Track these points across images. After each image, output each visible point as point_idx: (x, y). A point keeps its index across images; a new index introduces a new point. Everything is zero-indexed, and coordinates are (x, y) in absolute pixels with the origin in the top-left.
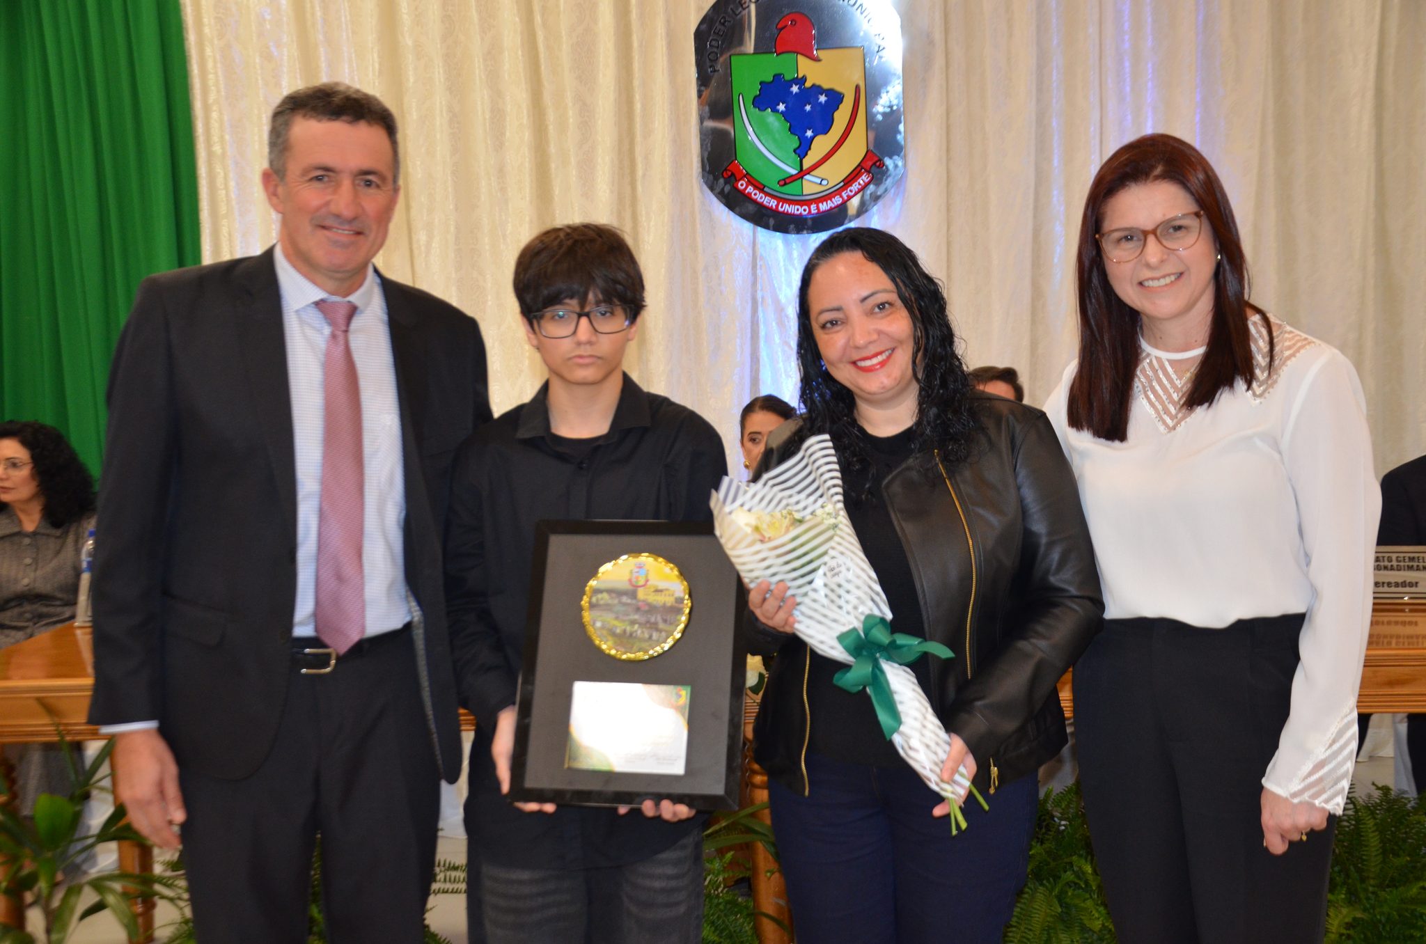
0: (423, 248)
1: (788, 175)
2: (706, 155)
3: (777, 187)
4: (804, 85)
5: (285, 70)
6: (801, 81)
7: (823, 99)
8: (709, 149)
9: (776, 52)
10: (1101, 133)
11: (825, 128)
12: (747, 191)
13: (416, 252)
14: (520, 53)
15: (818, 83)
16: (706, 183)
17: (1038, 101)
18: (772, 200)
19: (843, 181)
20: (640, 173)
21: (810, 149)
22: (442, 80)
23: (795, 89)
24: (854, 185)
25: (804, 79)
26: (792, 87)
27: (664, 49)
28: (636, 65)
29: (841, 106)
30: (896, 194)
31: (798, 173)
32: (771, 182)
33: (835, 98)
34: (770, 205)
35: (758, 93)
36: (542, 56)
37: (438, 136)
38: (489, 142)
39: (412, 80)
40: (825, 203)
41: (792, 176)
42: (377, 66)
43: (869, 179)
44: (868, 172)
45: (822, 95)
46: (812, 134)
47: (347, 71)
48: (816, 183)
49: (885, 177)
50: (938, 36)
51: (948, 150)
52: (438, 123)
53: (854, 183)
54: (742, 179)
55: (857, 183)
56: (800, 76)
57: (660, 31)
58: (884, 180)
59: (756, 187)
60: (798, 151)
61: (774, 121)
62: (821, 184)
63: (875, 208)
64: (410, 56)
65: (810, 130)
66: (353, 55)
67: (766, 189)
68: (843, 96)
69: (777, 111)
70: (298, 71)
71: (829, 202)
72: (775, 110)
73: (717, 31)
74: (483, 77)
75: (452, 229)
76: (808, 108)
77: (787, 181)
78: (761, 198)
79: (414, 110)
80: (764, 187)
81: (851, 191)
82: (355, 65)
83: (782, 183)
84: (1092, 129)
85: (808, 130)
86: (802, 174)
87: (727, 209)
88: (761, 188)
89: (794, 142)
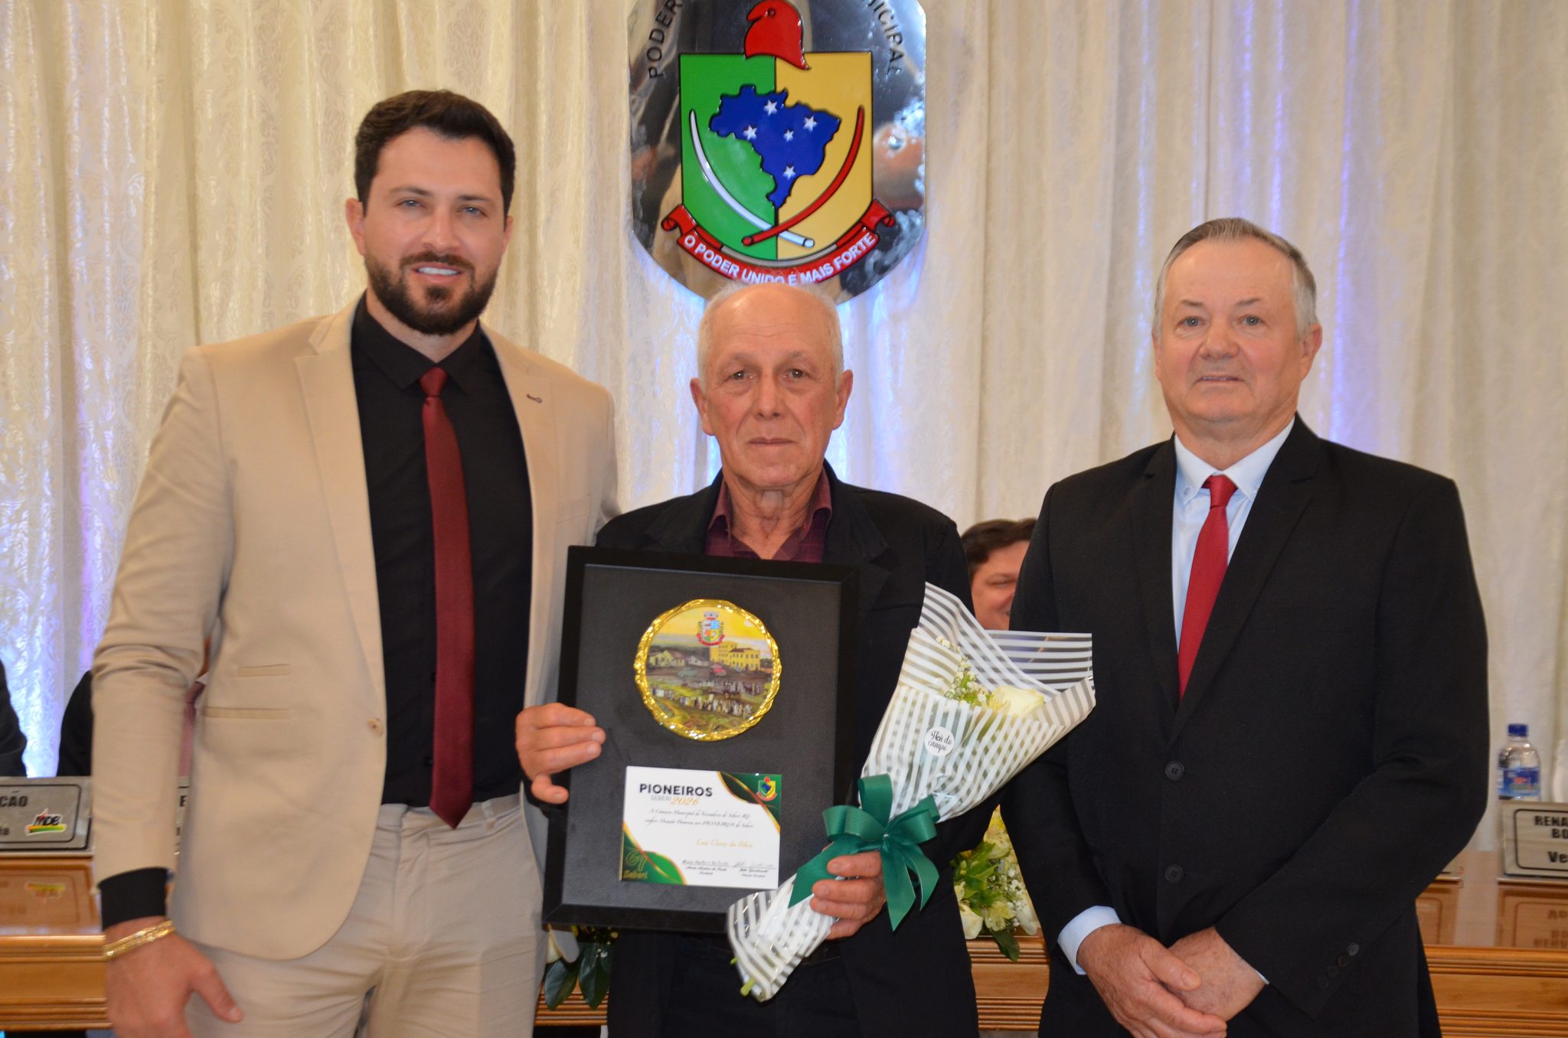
0: (214, 309)
1: (756, 231)
2: (639, 195)
3: (741, 247)
4: (784, 102)
5: (10, 31)
6: (781, 97)
7: (810, 124)
8: (645, 188)
9: (745, 53)
10: (1207, 192)
11: (812, 164)
12: (696, 251)
13: (204, 314)
14: (371, 32)
15: (804, 101)
16: (639, 236)
17: (1119, 140)
18: (733, 265)
19: (835, 243)
20: (542, 216)
21: (789, 194)
22: (253, 63)
23: (771, 108)
24: (851, 249)
25: (784, 94)
26: (766, 104)
27: (584, 40)
28: (543, 62)
29: (836, 136)
30: (912, 266)
31: (773, 228)
32: (732, 239)
33: (829, 124)
34: (730, 272)
35: (718, 109)
36: (404, 39)
37: (245, 146)
38: (321, 159)
39: (207, 60)
40: (808, 273)
41: (762, 232)
42: (154, 36)
43: (874, 240)
44: (873, 232)
45: (809, 118)
46: (794, 173)
47: (107, 39)
48: (796, 244)
49: (896, 240)
50: (979, 43)
51: (987, 206)
52: (245, 127)
53: (851, 246)
54: (690, 232)
55: (855, 247)
56: (779, 89)
57: (578, 14)
58: (894, 244)
59: (709, 246)
60: (772, 197)
61: (739, 151)
62: (803, 245)
63: (881, 284)
64: (206, 26)
65: (790, 167)
66: (118, 18)
67: (724, 249)
68: (840, 122)
69: (744, 138)
70: (30, 34)
71: (815, 271)
72: (741, 137)
73: (661, 18)
74: (315, 64)
75: (260, 283)
76: (789, 136)
77: (756, 239)
78: (717, 262)
79: (209, 104)
80: (722, 246)
81: (847, 258)
82: (120, 32)
83: (750, 240)
84: (1194, 185)
85: (788, 168)
86: (777, 230)
87: (667, 276)
88: (717, 247)
89: (767, 184)
